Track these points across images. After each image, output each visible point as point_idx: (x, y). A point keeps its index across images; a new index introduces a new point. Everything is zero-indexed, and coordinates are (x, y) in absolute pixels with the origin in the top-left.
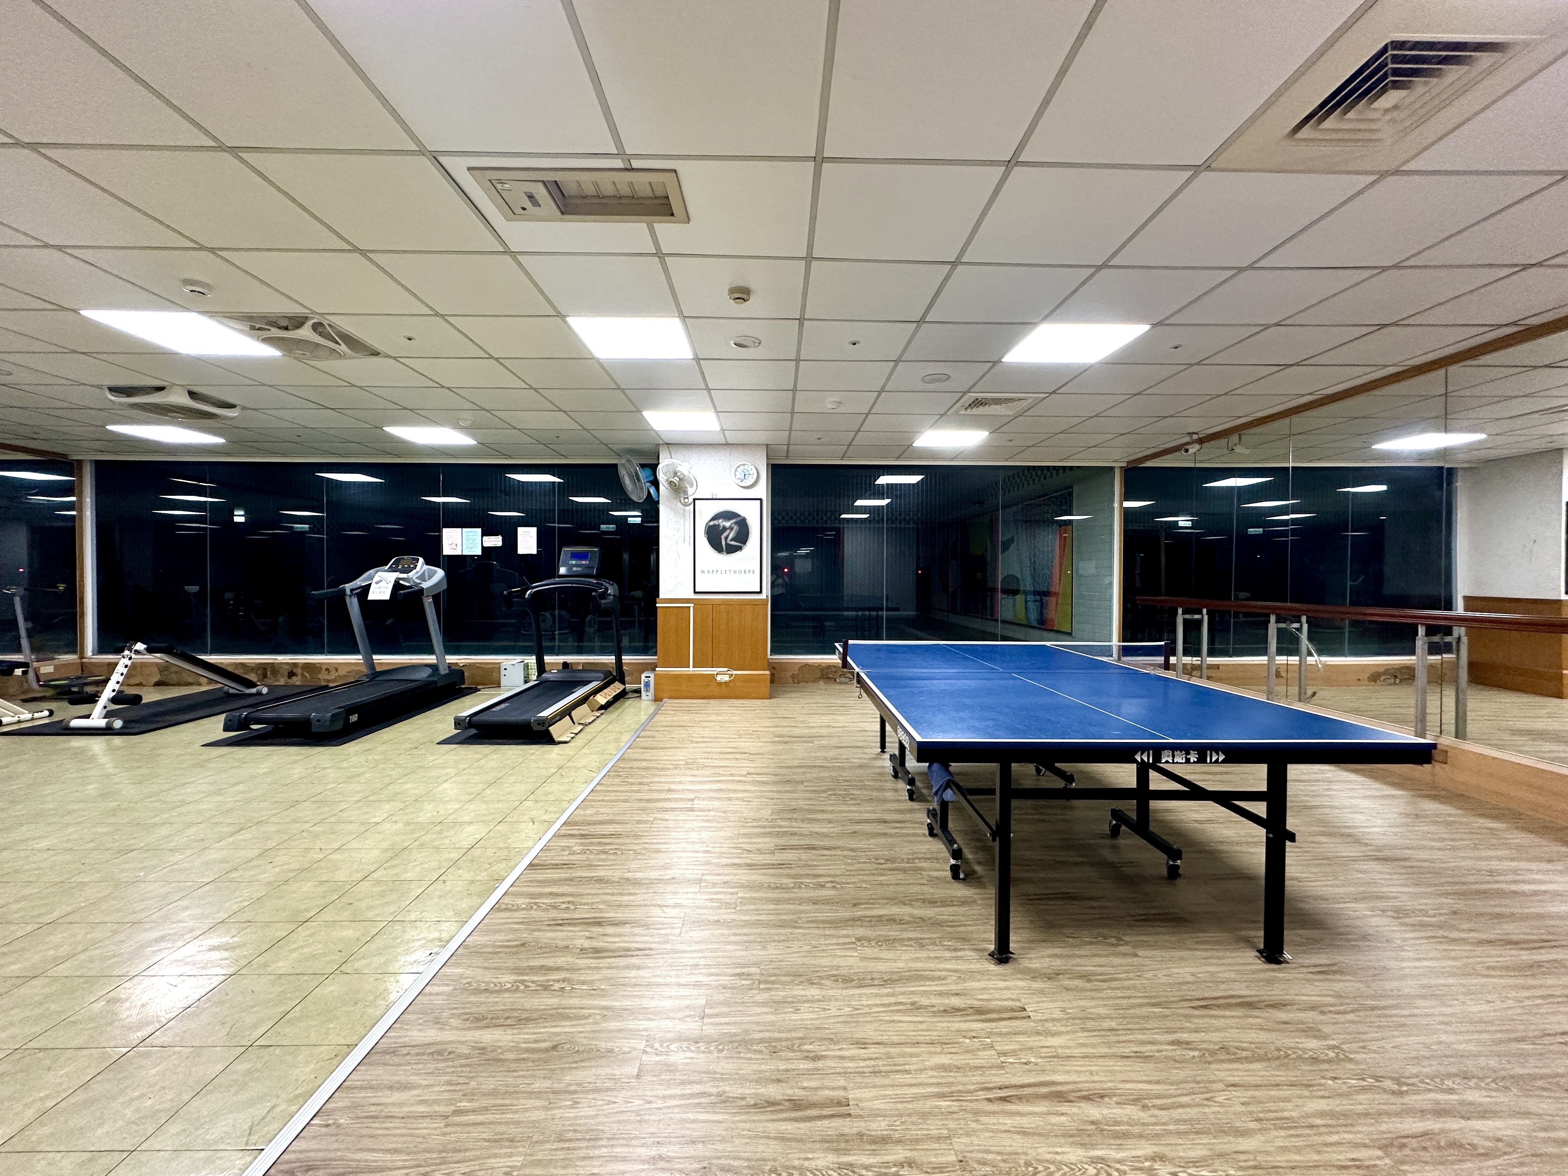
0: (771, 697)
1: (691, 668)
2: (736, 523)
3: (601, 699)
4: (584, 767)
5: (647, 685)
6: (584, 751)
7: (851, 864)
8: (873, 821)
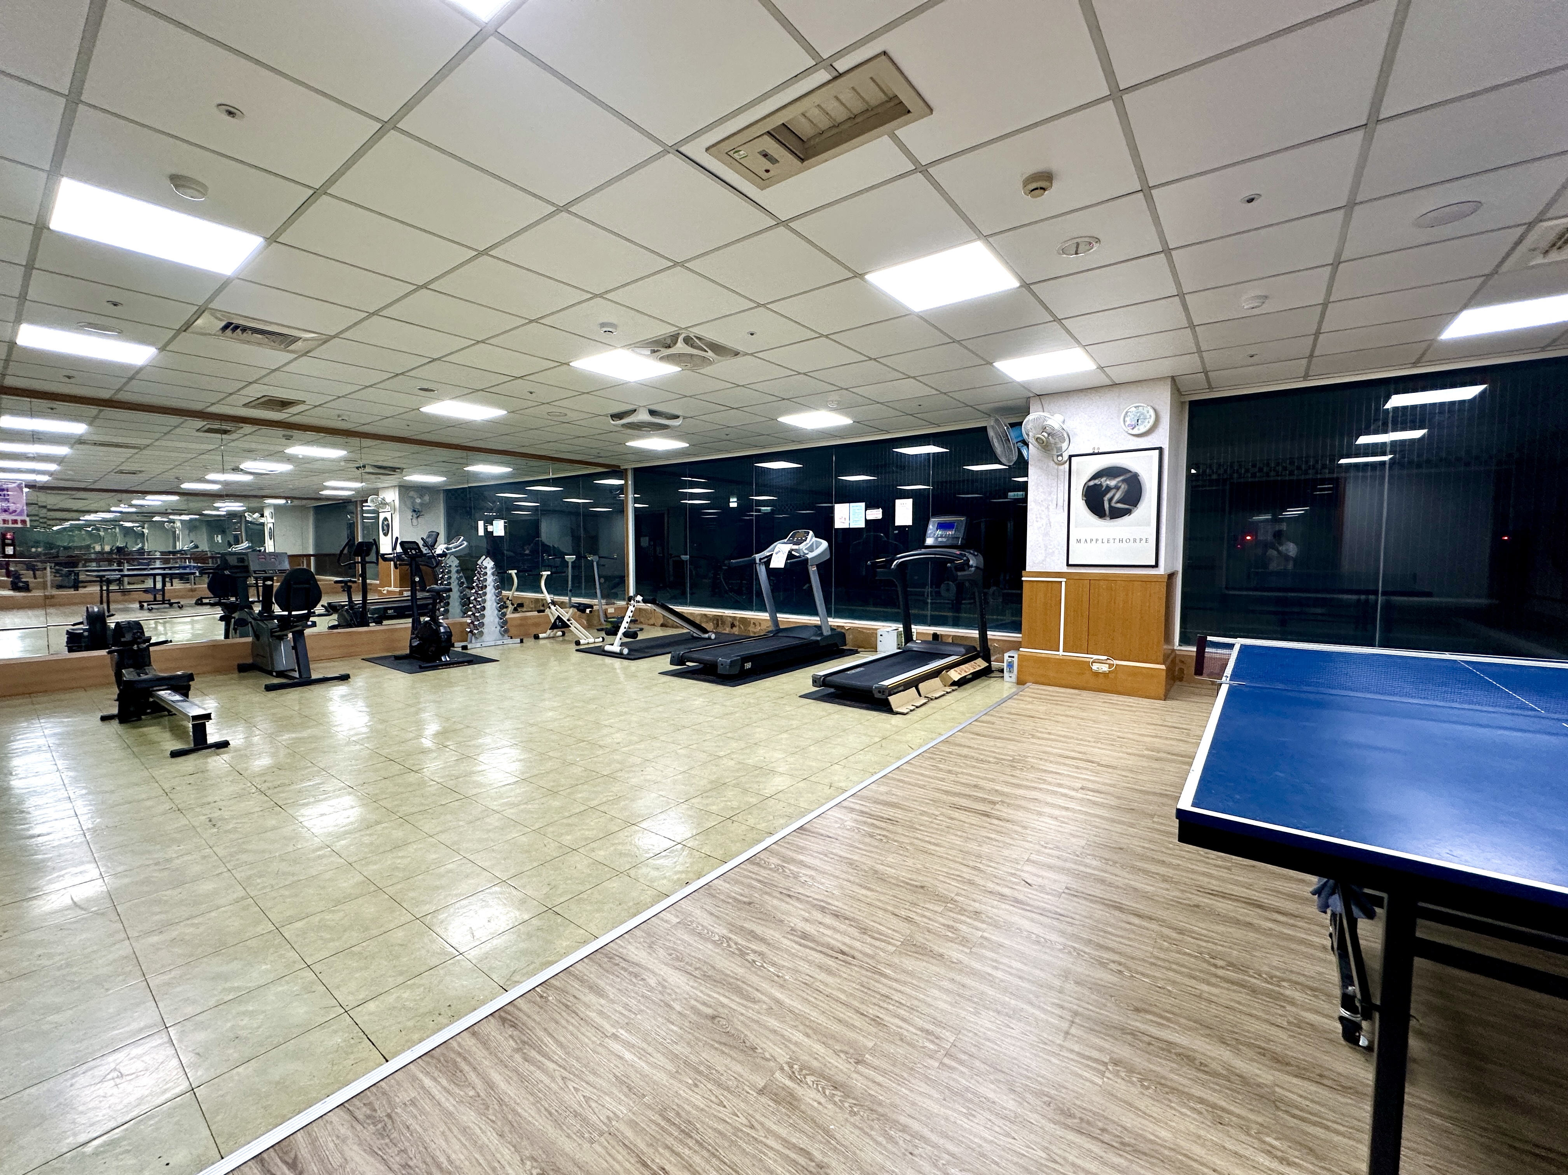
0: (1165, 698)
1: (1061, 652)
2: (1123, 481)
3: (955, 675)
4: (907, 742)
5: (1010, 665)
6: (915, 725)
7: (1167, 950)
8: (1236, 899)
